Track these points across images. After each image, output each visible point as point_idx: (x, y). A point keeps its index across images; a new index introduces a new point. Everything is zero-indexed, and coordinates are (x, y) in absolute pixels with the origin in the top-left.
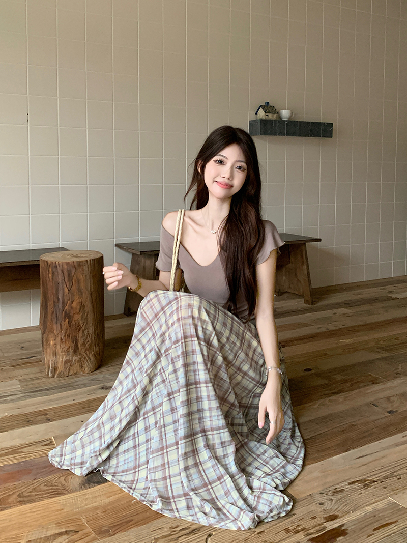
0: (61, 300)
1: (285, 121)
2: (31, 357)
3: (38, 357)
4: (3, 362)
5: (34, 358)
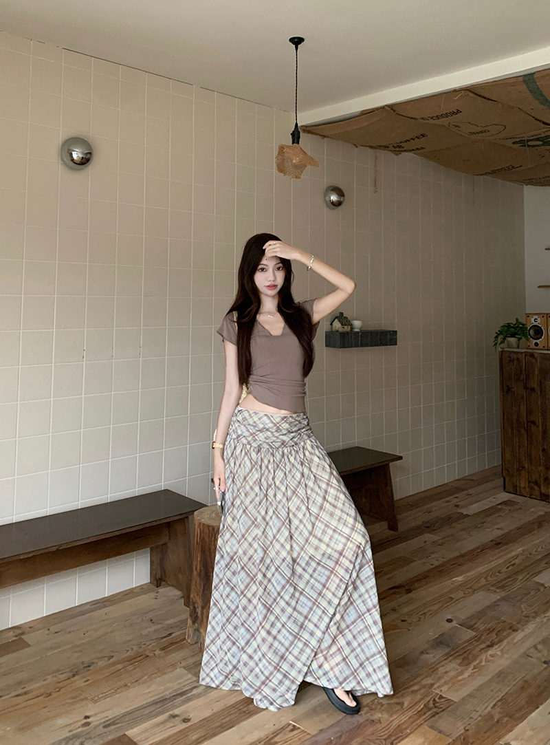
1: (358, 332)
2: (170, 634)
3: (178, 633)
4: (148, 643)
5: (173, 635)
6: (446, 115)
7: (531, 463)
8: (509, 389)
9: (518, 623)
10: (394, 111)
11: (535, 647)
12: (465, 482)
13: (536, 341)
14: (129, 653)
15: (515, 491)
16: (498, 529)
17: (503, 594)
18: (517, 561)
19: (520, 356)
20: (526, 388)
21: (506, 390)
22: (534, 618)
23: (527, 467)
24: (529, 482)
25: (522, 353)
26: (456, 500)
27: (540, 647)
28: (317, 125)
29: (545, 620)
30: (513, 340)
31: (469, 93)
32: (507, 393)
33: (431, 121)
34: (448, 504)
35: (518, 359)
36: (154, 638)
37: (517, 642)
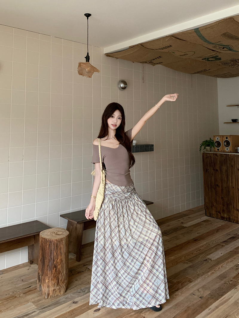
0: (52, 259)
1: (135, 146)
2: (30, 286)
3: (34, 286)
4: (18, 291)
5: (31, 287)
6: (166, 48)
7: (217, 203)
8: (207, 170)
9: (193, 278)
10: (143, 46)
11: (198, 290)
12: (189, 212)
13: (218, 148)
14: (6, 296)
15: (210, 215)
16: (198, 233)
17: (191, 264)
18: (202, 248)
19: (211, 155)
20: (214, 170)
21: (206, 171)
22: (202, 275)
23: (215, 205)
24: (216, 212)
25: (212, 154)
26: (182, 220)
27: (200, 290)
28: (112, 53)
29: (207, 276)
30: (208, 148)
31: (173, 37)
32: (206, 172)
33: (160, 50)
34: (179, 222)
35: (210, 156)
36: (22, 288)
37: (190, 288)
